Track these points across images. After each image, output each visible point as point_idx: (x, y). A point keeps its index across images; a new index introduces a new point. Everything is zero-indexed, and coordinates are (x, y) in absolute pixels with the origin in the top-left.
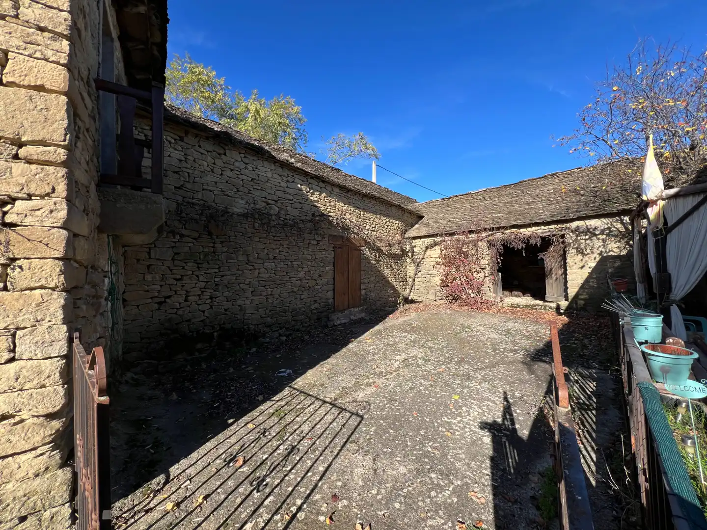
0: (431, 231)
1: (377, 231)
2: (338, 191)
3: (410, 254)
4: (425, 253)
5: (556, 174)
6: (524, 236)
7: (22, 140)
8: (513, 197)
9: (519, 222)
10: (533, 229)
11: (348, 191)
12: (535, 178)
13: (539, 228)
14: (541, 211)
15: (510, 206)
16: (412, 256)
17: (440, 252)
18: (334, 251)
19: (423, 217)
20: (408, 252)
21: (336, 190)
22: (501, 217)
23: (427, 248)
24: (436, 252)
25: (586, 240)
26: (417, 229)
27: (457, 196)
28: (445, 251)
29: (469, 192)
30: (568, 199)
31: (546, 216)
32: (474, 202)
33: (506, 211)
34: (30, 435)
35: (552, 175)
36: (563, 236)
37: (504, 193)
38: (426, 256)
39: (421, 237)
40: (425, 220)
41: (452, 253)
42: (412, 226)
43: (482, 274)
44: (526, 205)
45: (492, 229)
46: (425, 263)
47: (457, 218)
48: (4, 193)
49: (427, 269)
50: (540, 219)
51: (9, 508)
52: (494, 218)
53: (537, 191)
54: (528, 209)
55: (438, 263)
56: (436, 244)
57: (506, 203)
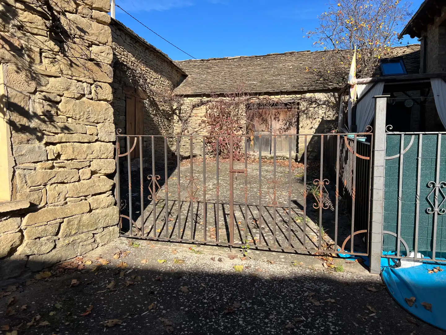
0: (198, 91)
1: (155, 85)
2: (129, 42)
3: (177, 112)
4: (191, 111)
5: (293, 52)
6: (273, 102)
7: (93, 6)
8: (263, 68)
9: (270, 90)
10: (279, 97)
11: (136, 42)
12: (279, 53)
13: (283, 96)
14: (284, 83)
15: (262, 75)
16: (180, 113)
17: (205, 111)
18: (125, 101)
19: (187, 76)
20: (176, 109)
21: (128, 40)
22: (255, 84)
23: (194, 106)
24: (202, 111)
25: (315, 108)
26: (182, 87)
27: (215, 59)
28: (210, 110)
29: (226, 57)
30: (302, 75)
31: (289, 88)
32: (232, 68)
33: (259, 79)
34: (106, 184)
35: (291, 53)
36: (298, 104)
37: (256, 63)
38: (192, 114)
39: (187, 96)
40: (189, 79)
41: (216, 112)
42: (178, 84)
43: (240, 132)
44: (274, 76)
45: (250, 94)
46: (191, 121)
47: (219, 81)
48: (90, 40)
49: (193, 127)
50: (284, 89)
51: (100, 222)
52: (251, 84)
53: (281, 65)
54: (276, 80)
55: (204, 122)
56: (202, 103)
57: (257, 72)
